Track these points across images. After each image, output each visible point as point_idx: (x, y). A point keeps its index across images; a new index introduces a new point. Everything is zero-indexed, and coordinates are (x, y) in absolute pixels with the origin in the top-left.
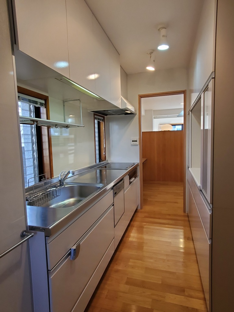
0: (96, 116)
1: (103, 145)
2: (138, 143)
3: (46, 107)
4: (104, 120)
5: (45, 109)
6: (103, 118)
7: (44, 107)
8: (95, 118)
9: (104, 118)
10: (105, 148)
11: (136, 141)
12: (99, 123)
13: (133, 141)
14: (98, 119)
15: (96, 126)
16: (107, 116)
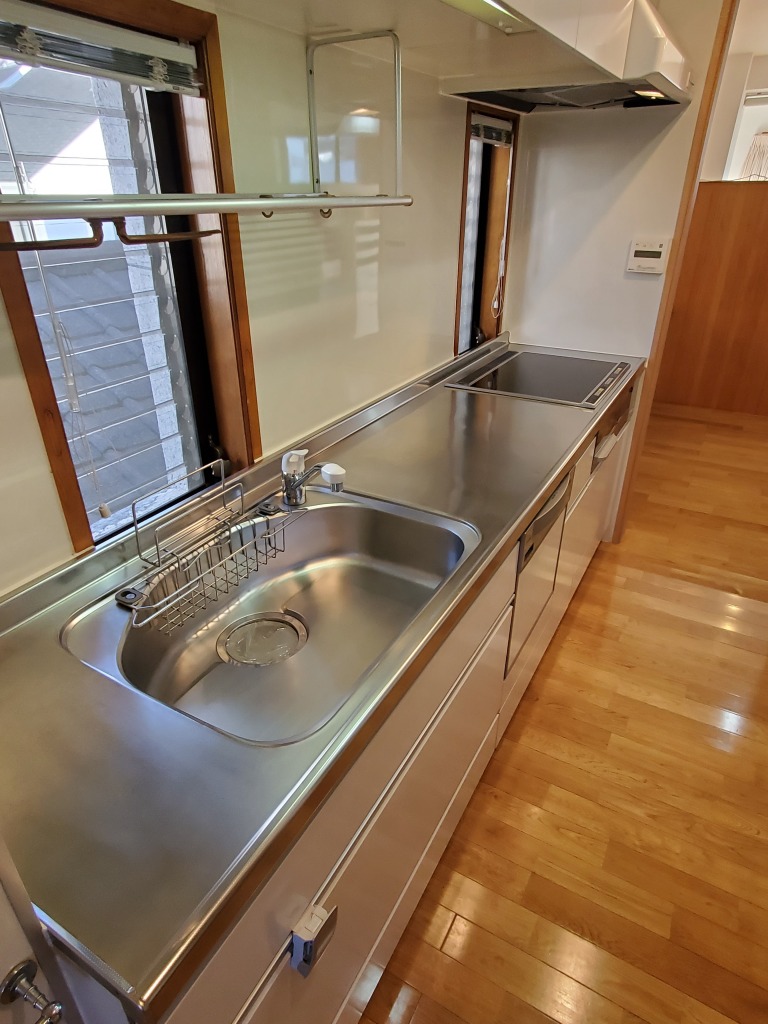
0: (477, 120)
1: (497, 267)
2: (660, 265)
3: (204, 93)
4: (511, 137)
5: (203, 101)
6: (507, 126)
7: (198, 92)
8: (472, 131)
9: (515, 121)
10: (504, 278)
11: (657, 255)
12: (488, 154)
13: (638, 254)
14: (489, 132)
15: (475, 167)
16: (531, 113)
